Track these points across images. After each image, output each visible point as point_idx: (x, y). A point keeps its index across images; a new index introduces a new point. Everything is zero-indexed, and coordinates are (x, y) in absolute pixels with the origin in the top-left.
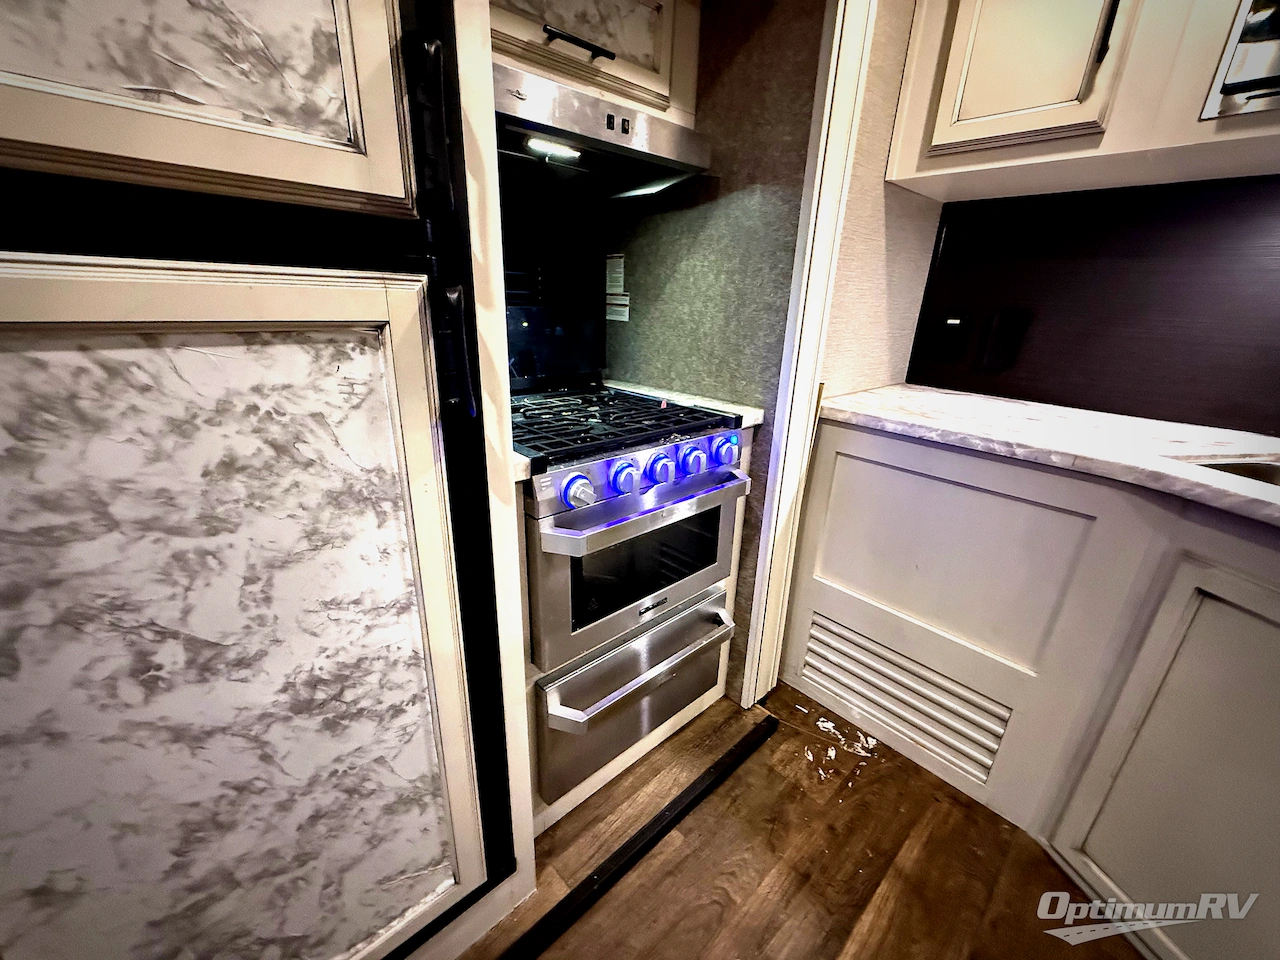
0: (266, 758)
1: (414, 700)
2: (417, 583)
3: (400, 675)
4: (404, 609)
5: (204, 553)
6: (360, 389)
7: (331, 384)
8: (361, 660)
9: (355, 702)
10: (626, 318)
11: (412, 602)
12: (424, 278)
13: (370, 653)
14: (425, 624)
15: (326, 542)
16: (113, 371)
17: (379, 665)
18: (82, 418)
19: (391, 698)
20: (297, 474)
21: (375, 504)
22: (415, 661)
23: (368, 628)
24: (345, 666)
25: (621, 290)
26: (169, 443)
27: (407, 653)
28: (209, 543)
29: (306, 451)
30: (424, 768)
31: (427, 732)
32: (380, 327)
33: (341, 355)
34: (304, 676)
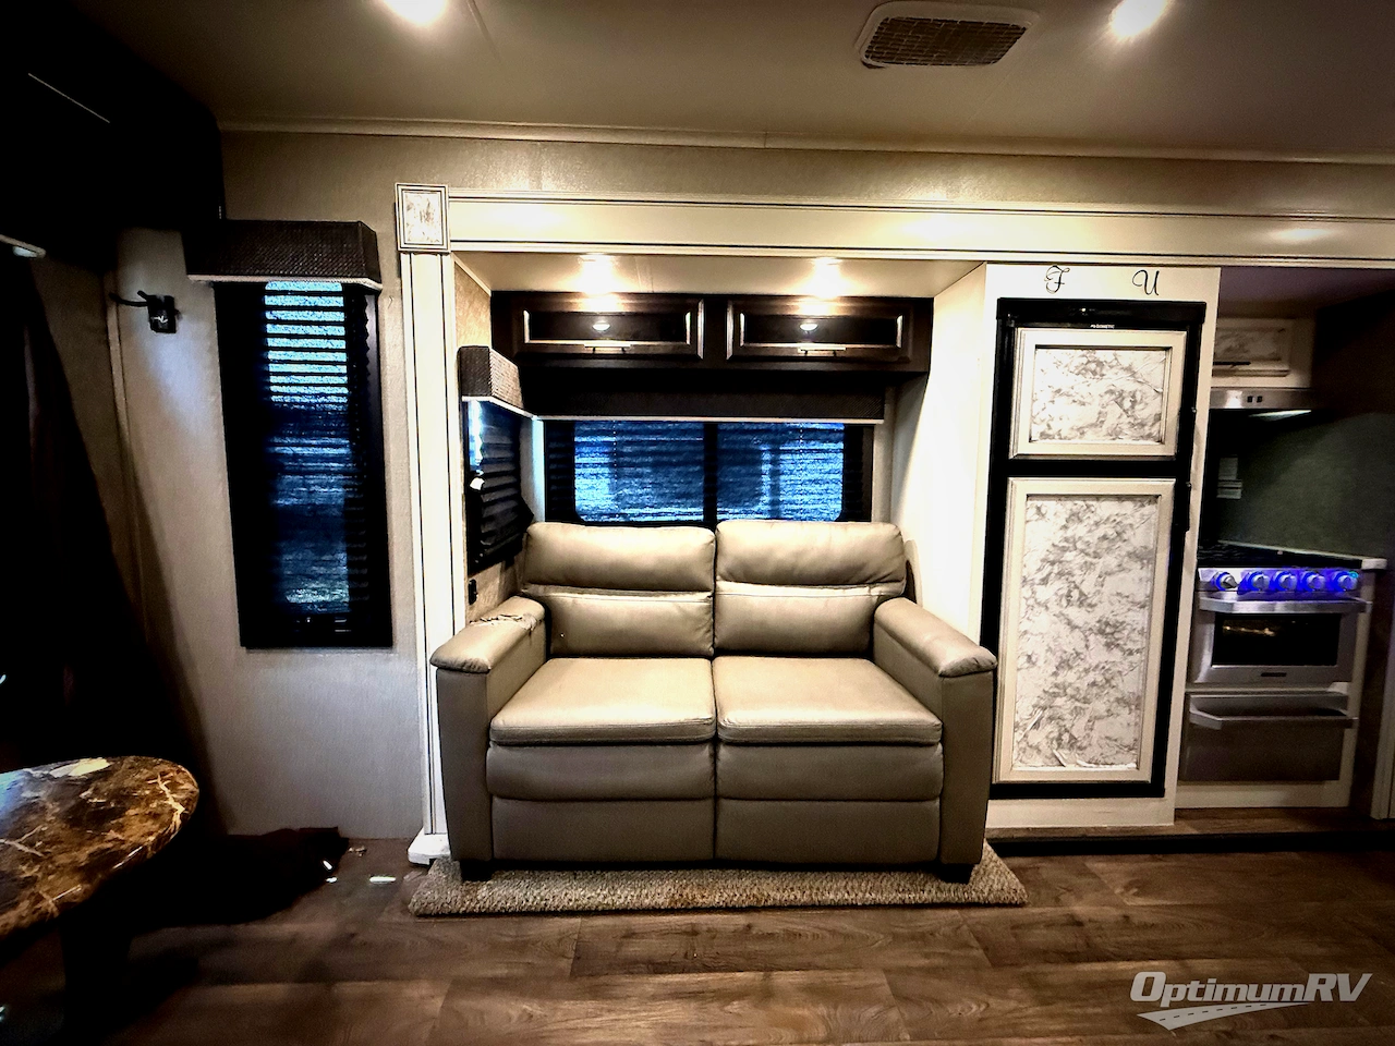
0: (1087, 646)
1: (1138, 651)
2: (1151, 597)
3: (1135, 636)
4: (1143, 607)
5: (1091, 564)
6: (1146, 517)
7: (1137, 514)
8: (1124, 622)
9: (1117, 639)
10: (1237, 495)
11: (1146, 605)
12: (1174, 480)
13: (1127, 620)
14: (1150, 616)
15: (1124, 570)
16: (1088, 507)
17: (1129, 627)
18: (1079, 519)
19: (1130, 646)
20: (1120, 543)
21: (1142, 560)
22: (1141, 632)
23: (1129, 610)
24: (1117, 622)
25: (1234, 478)
26: (1093, 528)
27: (1139, 628)
28: (1094, 561)
29: (1125, 536)
30: (1133, 689)
31: (1140, 672)
32: (1157, 496)
33: (1143, 506)
34: (1104, 620)
